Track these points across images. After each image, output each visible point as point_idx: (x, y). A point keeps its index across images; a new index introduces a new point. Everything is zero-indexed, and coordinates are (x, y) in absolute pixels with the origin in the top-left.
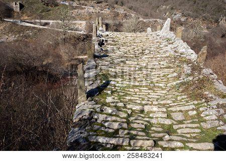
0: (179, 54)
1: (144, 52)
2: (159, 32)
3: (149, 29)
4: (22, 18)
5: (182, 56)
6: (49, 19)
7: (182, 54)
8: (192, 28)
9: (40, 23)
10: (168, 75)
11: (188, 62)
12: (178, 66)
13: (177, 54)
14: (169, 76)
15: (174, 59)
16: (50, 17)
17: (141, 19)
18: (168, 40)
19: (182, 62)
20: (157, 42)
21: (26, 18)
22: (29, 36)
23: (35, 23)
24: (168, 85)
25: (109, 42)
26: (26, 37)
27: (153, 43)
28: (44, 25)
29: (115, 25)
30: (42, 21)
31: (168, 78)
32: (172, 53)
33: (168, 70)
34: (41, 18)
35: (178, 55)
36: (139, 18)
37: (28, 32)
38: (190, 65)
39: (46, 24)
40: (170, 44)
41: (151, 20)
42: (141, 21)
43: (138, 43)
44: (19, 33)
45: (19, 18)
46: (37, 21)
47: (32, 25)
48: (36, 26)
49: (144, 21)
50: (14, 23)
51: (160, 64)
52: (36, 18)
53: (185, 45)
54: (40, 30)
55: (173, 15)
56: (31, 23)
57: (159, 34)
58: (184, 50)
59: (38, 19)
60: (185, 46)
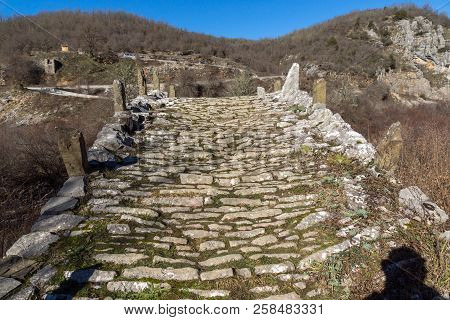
0: (326, 145)
1: (238, 142)
2: (278, 95)
3: (261, 89)
4: (58, 84)
5: (333, 149)
6: (104, 83)
7: (332, 143)
8: (337, 86)
9: (88, 90)
10: (300, 218)
11: (353, 167)
12: (326, 184)
13: (320, 145)
14: (305, 223)
15: (314, 161)
16: (105, 80)
17: (255, 77)
18: (296, 109)
19: (337, 168)
20: (272, 115)
21: (65, 83)
22: (68, 112)
23: (80, 91)
24: (302, 265)
25: (158, 121)
26: (63, 114)
27: (262, 117)
28: (95, 94)
29: (213, 88)
30: (91, 87)
31: (300, 233)
32: (308, 141)
33: (301, 197)
34: (91, 82)
35: (323, 149)
36: (251, 75)
37: (66, 106)
38: (359, 178)
39: (98, 92)
40: (301, 118)
41: (271, 78)
42: (255, 79)
43: (228, 119)
44: (52, 108)
45: (53, 83)
46: (83, 87)
47: (75, 95)
48: (80, 95)
49: (261, 79)
50: (43, 93)
51: (275, 178)
52: (81, 83)
53: (337, 119)
54: (87, 101)
55: (305, 69)
56: (73, 91)
57: (278, 97)
58: (336, 133)
59: (84, 84)
60: (338, 123)
